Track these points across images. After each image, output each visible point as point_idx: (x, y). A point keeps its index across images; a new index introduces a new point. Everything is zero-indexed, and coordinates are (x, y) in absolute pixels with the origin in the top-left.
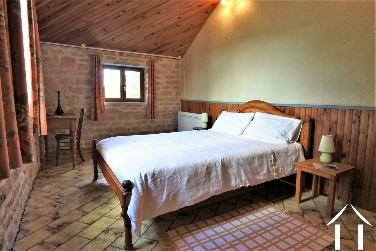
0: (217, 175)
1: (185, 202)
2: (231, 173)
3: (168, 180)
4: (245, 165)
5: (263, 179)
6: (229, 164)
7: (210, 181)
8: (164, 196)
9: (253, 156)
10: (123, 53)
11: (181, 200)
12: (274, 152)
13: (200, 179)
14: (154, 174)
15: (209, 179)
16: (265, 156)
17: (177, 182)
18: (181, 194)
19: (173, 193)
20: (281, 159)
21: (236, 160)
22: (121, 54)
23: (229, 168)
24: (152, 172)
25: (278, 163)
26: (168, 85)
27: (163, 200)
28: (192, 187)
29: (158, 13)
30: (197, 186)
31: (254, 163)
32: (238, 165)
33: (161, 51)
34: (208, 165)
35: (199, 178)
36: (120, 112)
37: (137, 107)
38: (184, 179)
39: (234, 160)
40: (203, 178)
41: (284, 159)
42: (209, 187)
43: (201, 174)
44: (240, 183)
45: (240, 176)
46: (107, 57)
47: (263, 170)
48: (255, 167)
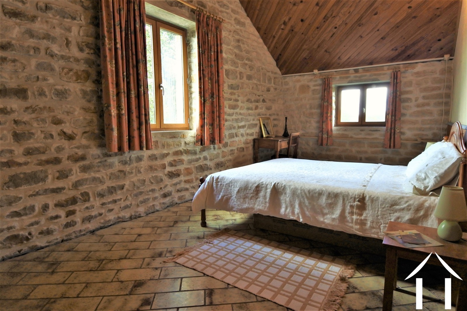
0: (265, 195)
1: (234, 207)
2: (282, 200)
3: (226, 185)
4: (303, 197)
5: (329, 224)
6: (283, 190)
7: (257, 198)
8: (220, 196)
9: (321, 191)
10: (358, 69)
11: (231, 204)
12: (366, 196)
13: (248, 194)
14: (218, 178)
15: (257, 197)
16: (343, 197)
17: (231, 190)
18: (232, 200)
19: (227, 196)
20: (377, 209)
21: (292, 189)
22: (356, 71)
23: (282, 194)
24: (218, 176)
25: (367, 214)
26: (426, 101)
27: (219, 199)
28: (240, 198)
29: (376, 14)
30: (244, 198)
31: (320, 201)
32: (294, 194)
33: (408, 56)
34: (259, 184)
35: (247, 192)
36: (352, 137)
37: (373, 133)
38: (236, 189)
39: (290, 188)
40: (251, 194)
41: (382, 211)
42: (255, 204)
43: (250, 190)
44: (290, 214)
45: (292, 206)
46: (341, 78)
47: (333, 213)
48: (321, 205)
